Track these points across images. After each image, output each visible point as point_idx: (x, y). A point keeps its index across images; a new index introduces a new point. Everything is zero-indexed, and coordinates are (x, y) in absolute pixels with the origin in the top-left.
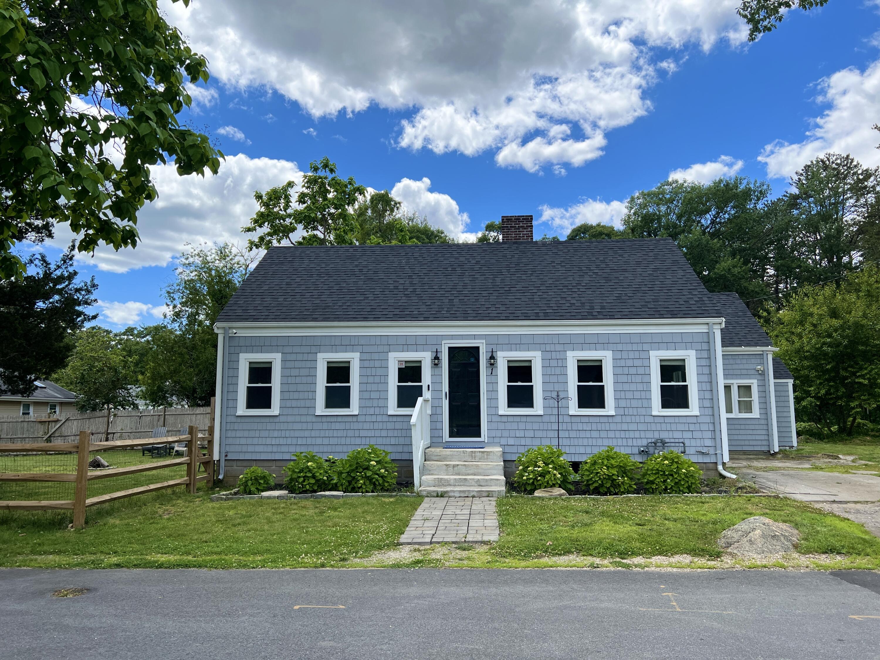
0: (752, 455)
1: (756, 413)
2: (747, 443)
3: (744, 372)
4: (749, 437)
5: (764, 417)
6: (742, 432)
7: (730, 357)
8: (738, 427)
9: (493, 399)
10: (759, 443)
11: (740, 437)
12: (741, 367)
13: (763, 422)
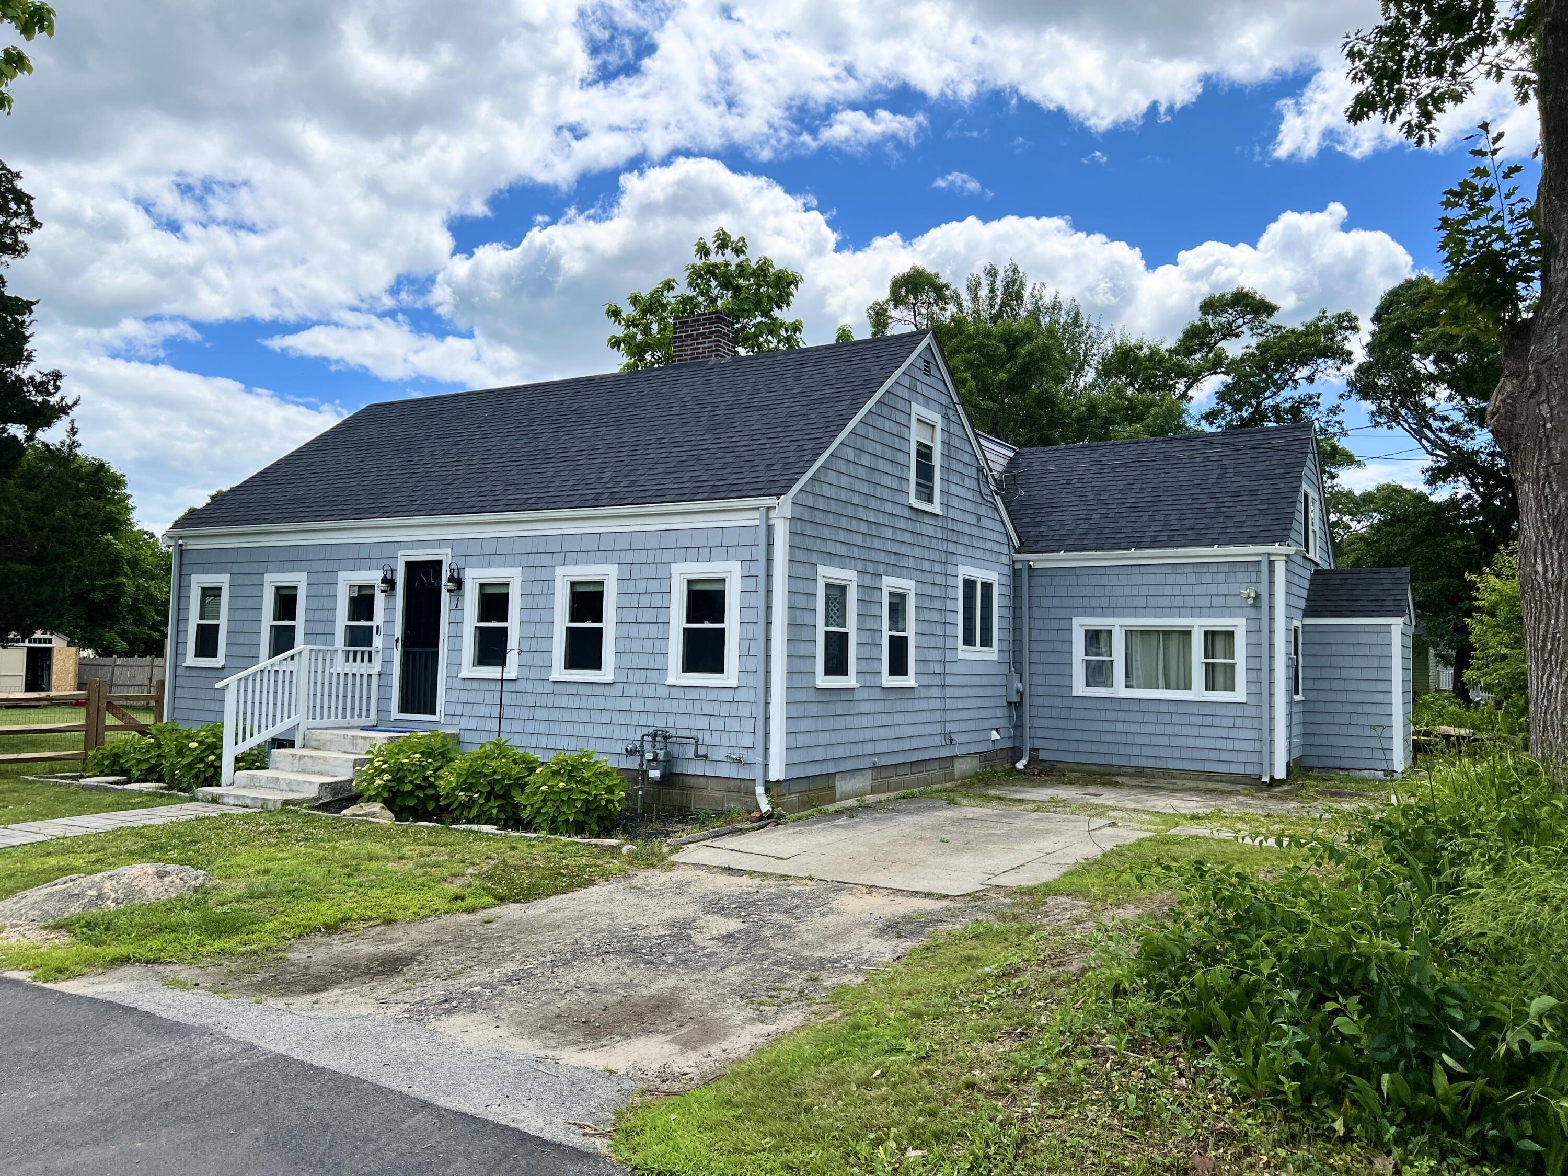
0: (1227, 782)
1: (1239, 695)
2: (1214, 755)
3: (1219, 601)
4: (1221, 744)
5: (1254, 700)
6: (1205, 732)
7: (1189, 569)
8: (1197, 720)
9: (456, 650)
10: (1242, 757)
11: (1199, 743)
12: (1213, 589)
13: (1251, 712)
